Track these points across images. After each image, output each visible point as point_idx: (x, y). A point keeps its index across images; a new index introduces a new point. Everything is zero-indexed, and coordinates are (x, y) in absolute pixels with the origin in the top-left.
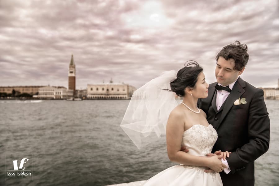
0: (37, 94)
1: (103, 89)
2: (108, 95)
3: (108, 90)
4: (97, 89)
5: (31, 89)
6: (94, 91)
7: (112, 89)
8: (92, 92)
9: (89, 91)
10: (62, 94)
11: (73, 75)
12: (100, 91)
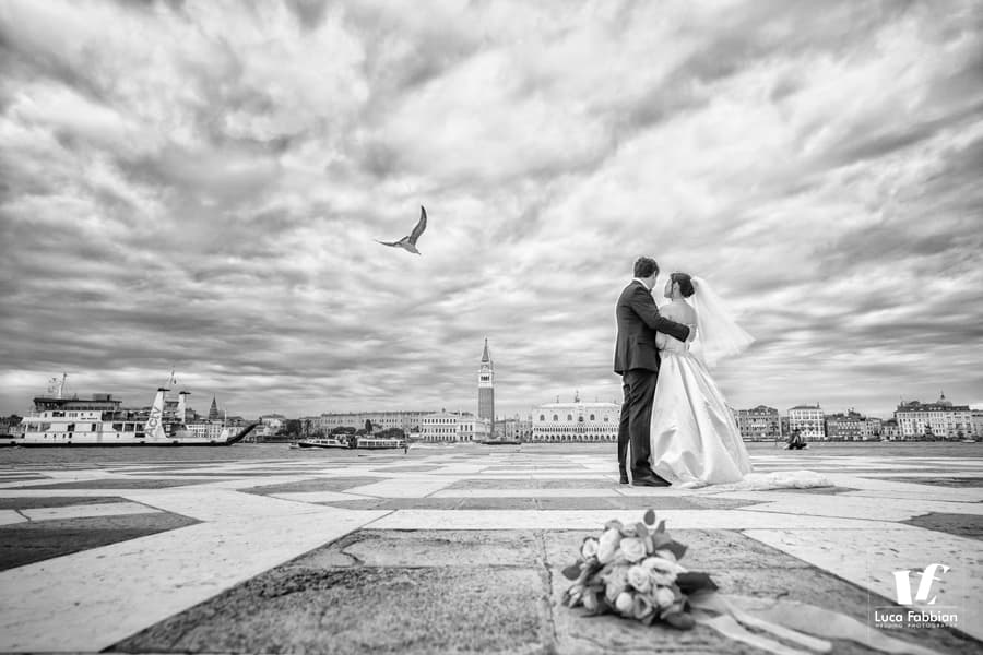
0: (416, 430)
1: (570, 418)
2: (581, 430)
3: (581, 419)
4: (556, 418)
5: (399, 417)
6: (549, 422)
7: (592, 417)
8: (543, 425)
9: (536, 421)
10: (474, 429)
11: (489, 384)
12: (563, 422)
